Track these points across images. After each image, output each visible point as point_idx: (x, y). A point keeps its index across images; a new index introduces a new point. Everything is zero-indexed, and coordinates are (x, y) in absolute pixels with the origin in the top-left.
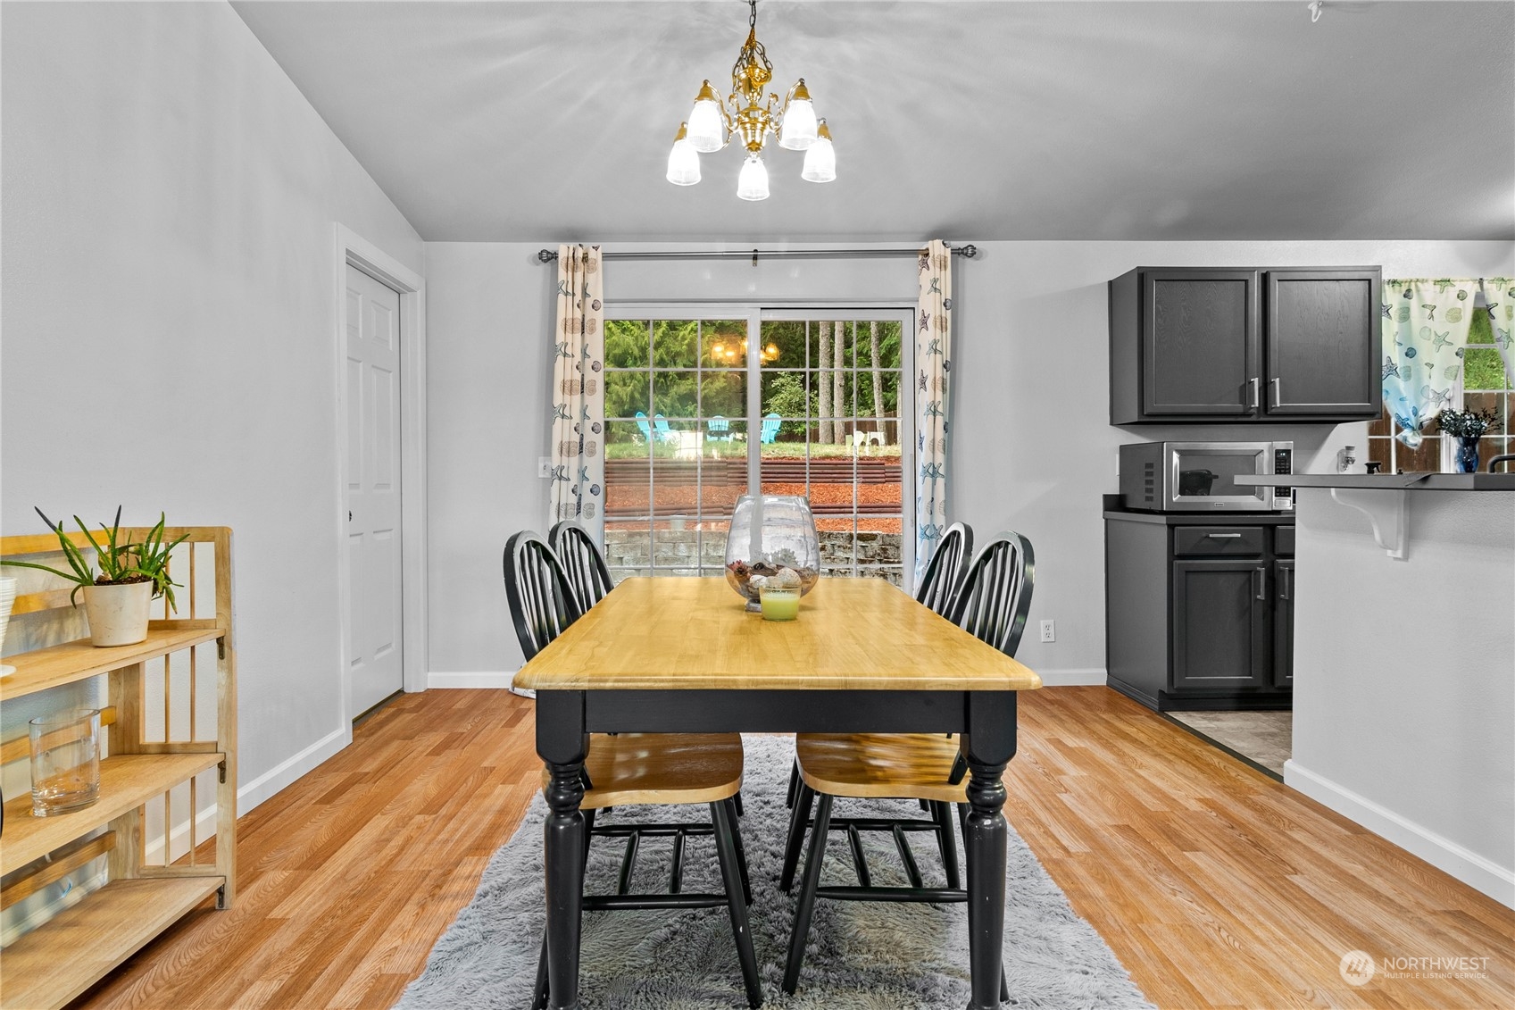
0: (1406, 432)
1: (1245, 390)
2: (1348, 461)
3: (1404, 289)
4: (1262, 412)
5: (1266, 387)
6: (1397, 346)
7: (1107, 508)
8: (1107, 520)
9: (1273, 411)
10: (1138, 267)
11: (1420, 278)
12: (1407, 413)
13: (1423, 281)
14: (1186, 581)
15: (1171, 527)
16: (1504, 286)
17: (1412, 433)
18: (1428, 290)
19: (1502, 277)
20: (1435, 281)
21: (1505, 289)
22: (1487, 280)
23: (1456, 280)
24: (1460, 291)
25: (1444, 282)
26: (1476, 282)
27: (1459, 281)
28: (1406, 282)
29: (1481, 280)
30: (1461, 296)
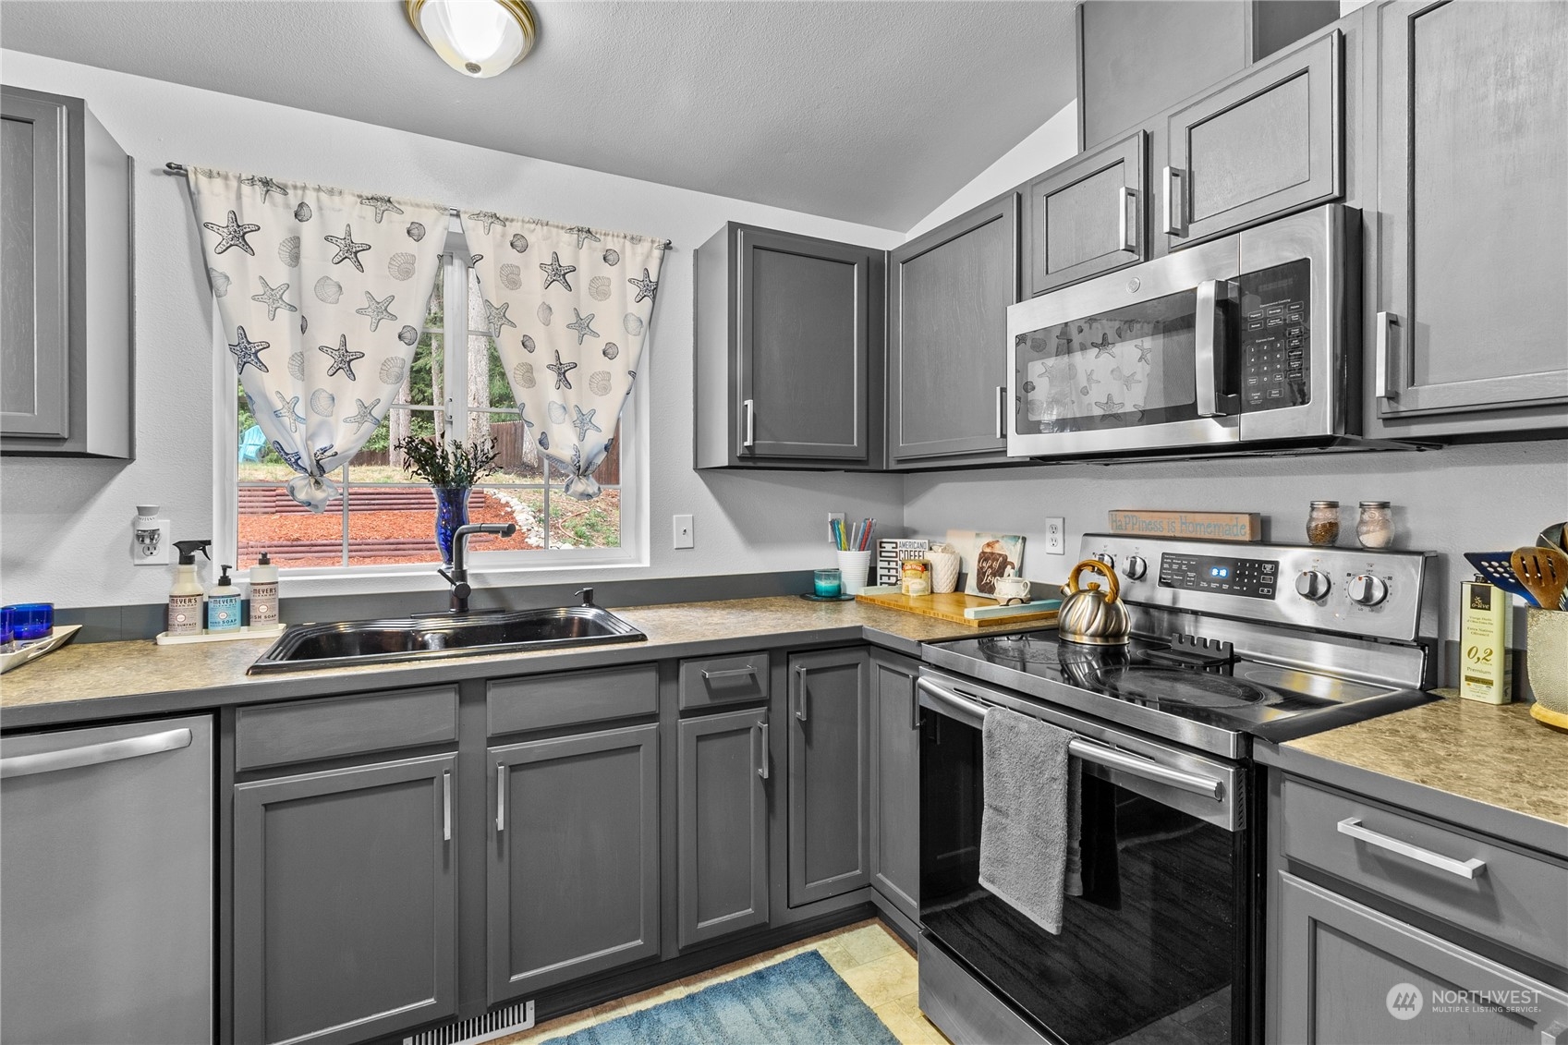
2: (144, 537)
3: (292, 200)
13: (333, 193)
16: (497, 227)
17: (307, 481)
18: (340, 210)
19: (493, 212)
20: (360, 196)
21: (503, 235)
22: (465, 213)
23: (405, 203)
24: (412, 223)
25: (382, 203)
26: (447, 212)
27: (412, 205)
28: (295, 187)
29: (458, 212)
30: (416, 232)
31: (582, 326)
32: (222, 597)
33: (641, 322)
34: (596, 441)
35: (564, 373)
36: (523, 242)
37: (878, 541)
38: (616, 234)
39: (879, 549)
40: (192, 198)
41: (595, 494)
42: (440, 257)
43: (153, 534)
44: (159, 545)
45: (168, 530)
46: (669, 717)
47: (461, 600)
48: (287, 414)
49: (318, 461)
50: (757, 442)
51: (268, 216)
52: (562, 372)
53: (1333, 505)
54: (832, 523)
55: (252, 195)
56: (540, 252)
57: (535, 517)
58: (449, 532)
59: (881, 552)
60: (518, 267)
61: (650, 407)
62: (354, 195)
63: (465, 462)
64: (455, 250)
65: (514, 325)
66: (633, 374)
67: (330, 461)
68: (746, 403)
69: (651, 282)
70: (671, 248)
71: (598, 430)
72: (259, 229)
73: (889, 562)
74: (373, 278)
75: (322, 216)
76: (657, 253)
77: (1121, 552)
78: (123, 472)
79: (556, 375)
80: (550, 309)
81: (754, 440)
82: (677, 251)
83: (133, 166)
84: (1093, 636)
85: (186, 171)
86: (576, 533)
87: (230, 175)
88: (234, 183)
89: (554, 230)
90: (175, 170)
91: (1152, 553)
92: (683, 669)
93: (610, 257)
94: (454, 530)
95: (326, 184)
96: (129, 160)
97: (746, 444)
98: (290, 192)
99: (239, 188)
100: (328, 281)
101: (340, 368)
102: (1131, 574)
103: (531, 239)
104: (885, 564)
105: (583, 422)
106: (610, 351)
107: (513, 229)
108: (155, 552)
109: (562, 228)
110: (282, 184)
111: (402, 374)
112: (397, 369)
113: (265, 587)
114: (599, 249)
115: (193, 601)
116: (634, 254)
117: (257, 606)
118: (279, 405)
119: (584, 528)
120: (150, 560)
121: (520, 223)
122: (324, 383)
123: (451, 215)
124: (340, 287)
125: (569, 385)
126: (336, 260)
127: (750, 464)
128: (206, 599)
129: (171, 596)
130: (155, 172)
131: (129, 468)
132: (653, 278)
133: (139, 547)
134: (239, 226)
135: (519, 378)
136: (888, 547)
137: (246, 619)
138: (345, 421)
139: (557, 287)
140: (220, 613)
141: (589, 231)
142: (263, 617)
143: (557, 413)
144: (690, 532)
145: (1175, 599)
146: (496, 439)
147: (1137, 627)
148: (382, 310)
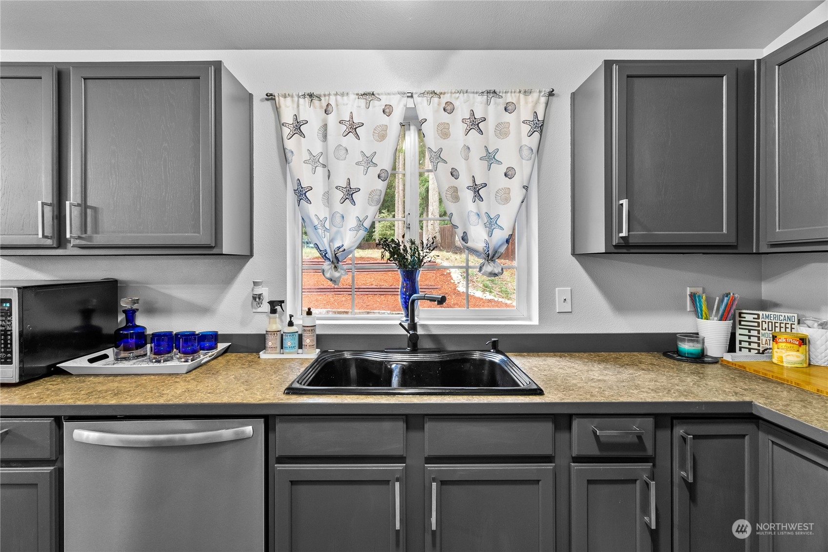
3: (324, 103)
13: (345, 95)
16: (435, 100)
17: (330, 267)
18: (347, 104)
19: (433, 90)
20: (357, 94)
21: (439, 104)
22: (416, 93)
23: (382, 94)
24: (386, 105)
25: (369, 96)
26: (405, 95)
27: (386, 94)
28: (325, 95)
29: (412, 94)
30: (387, 111)
31: (490, 158)
32: (289, 333)
33: (532, 150)
34: (499, 236)
35: (478, 191)
36: (451, 106)
37: (737, 312)
38: (513, 91)
39: (738, 319)
40: (277, 110)
41: (499, 273)
42: (402, 125)
43: (260, 296)
44: (263, 302)
45: (268, 294)
46: (562, 460)
47: (414, 343)
48: (320, 227)
49: (335, 255)
50: (630, 233)
51: (311, 114)
52: (476, 190)
54: (693, 296)
55: (304, 103)
56: (462, 112)
57: (461, 276)
58: (407, 297)
59: (740, 321)
60: (448, 124)
61: (538, 211)
62: (354, 94)
63: (417, 253)
64: (412, 120)
65: (445, 162)
66: (526, 188)
67: (341, 254)
68: (621, 202)
69: (539, 121)
70: (553, 95)
71: (502, 228)
72: (307, 122)
73: (749, 331)
74: (365, 143)
75: (338, 109)
76: (543, 100)
78: (249, 262)
79: (473, 193)
80: (469, 148)
81: (629, 232)
82: (558, 96)
83: (252, 99)
85: (274, 96)
86: (484, 285)
87: (294, 94)
88: (296, 99)
89: (471, 95)
90: (270, 97)
92: (575, 423)
93: (510, 108)
94: (410, 296)
95: (340, 91)
96: (251, 96)
97: (621, 235)
98: (323, 98)
99: (298, 100)
100: (341, 147)
101: (347, 198)
103: (457, 104)
104: (746, 332)
105: (491, 224)
106: (510, 173)
107: (445, 99)
108: (262, 306)
109: (477, 93)
110: (318, 95)
111: (380, 199)
112: (377, 197)
113: (309, 328)
114: (501, 102)
115: (276, 334)
116: (526, 103)
117: (305, 339)
118: (316, 222)
119: (488, 282)
120: (259, 310)
121: (449, 95)
122: (339, 208)
123: (408, 97)
124: (347, 150)
125: (481, 199)
126: (345, 134)
127: (625, 251)
128: (282, 333)
129: (266, 331)
130: (262, 100)
131: (251, 260)
132: (541, 118)
133: (255, 303)
134: (298, 122)
135: (449, 196)
136: (749, 317)
137: (301, 346)
138: (350, 230)
139: (473, 132)
140: (288, 343)
141: (494, 92)
142: (308, 346)
143: (473, 218)
144: (569, 301)
146: (435, 237)
148: (369, 161)
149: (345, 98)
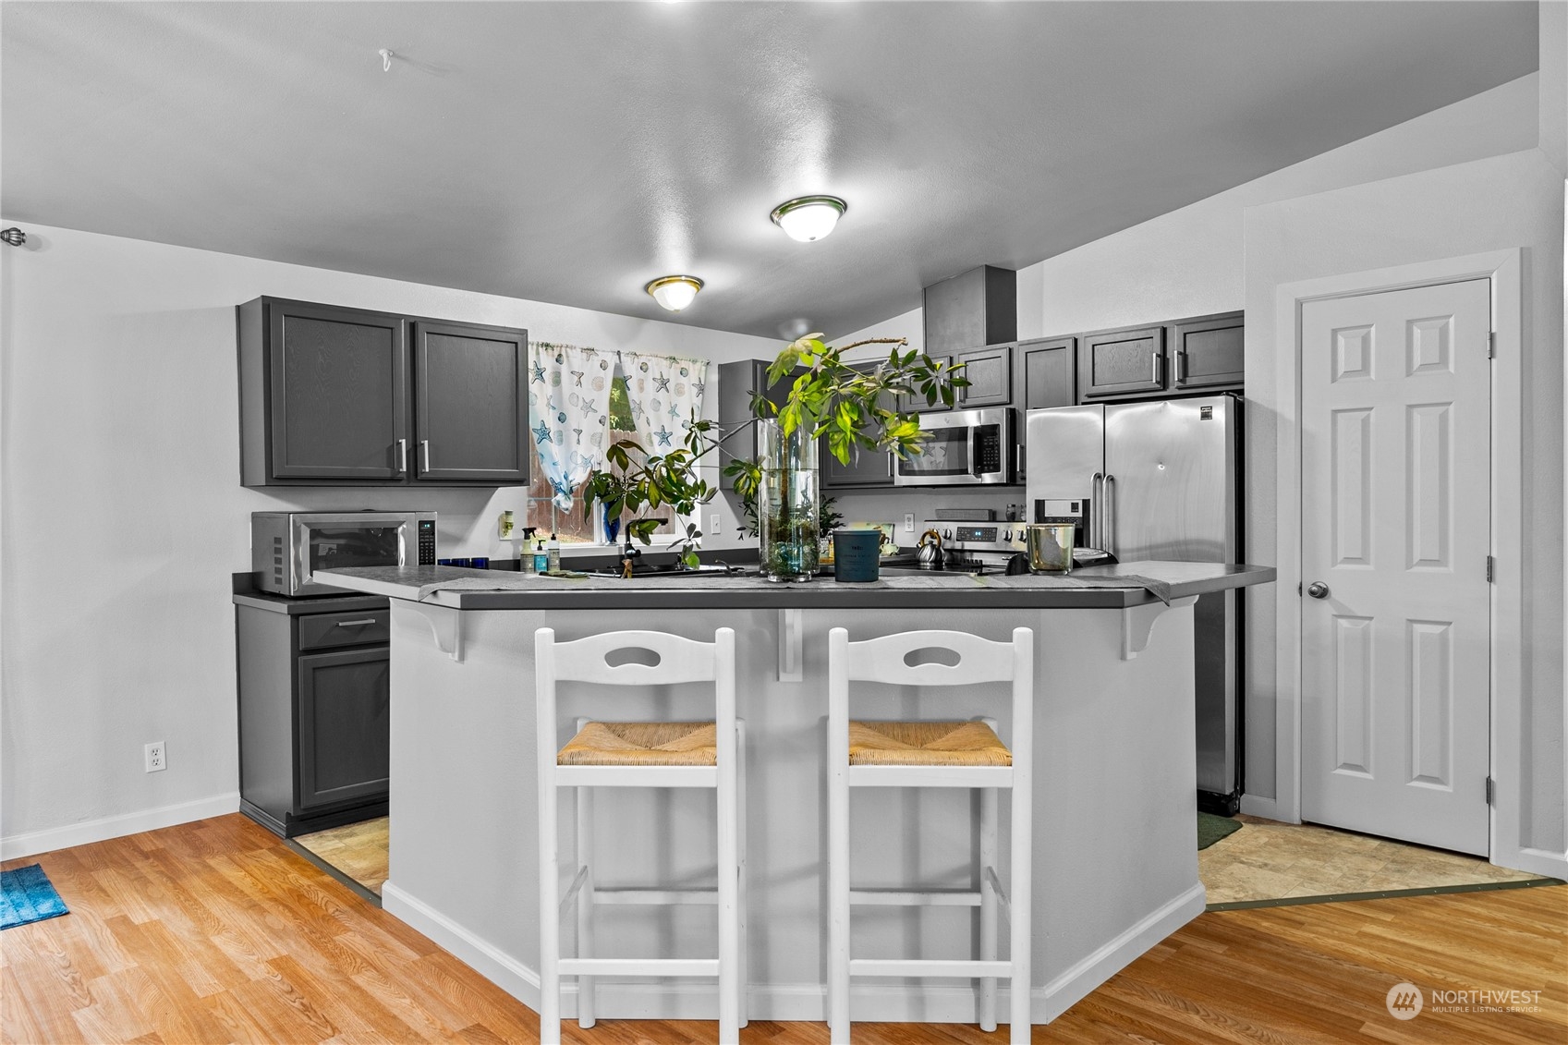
0: (560, 497)
1: (393, 450)
2: (507, 526)
3: (556, 353)
4: (412, 477)
5: (415, 450)
6: (551, 410)
7: (237, 591)
8: (237, 606)
9: (423, 476)
10: (263, 296)
11: (569, 344)
12: (560, 479)
13: (571, 348)
14: (314, 679)
15: (295, 617)
16: (636, 359)
18: (575, 356)
19: (633, 351)
20: (582, 349)
21: (638, 364)
22: (624, 353)
23: (599, 350)
24: (602, 361)
25: (590, 351)
26: (615, 353)
27: (602, 351)
28: (557, 347)
29: (620, 352)
30: (602, 365)
31: (672, 412)
32: (539, 556)
33: (699, 407)
36: (647, 366)
38: (686, 359)
43: (511, 524)
44: (510, 530)
48: (559, 464)
49: (571, 488)
51: (548, 362)
52: (666, 437)
53: (1014, 506)
56: (654, 372)
60: (643, 380)
62: (580, 348)
65: (643, 412)
69: (702, 385)
70: (709, 365)
72: (546, 370)
74: (585, 390)
75: (568, 360)
76: (704, 368)
77: (941, 527)
79: (659, 438)
80: (660, 403)
82: (713, 366)
84: (931, 562)
89: (659, 359)
91: (953, 527)
93: (684, 372)
98: (555, 348)
99: (537, 349)
100: (574, 395)
102: (945, 537)
103: (649, 364)
106: (686, 425)
107: (643, 359)
108: (507, 534)
109: (663, 357)
110: (553, 345)
112: (598, 439)
113: (555, 551)
114: (679, 367)
116: (694, 369)
120: (506, 538)
121: (645, 356)
122: (575, 447)
123: (617, 354)
124: (579, 399)
125: (669, 444)
126: (576, 384)
129: (522, 557)
132: (703, 382)
133: (501, 531)
134: (538, 367)
138: (580, 467)
139: (662, 390)
140: (540, 564)
141: (675, 358)
145: (963, 546)
147: (948, 560)
148: (589, 407)
149: (574, 351)
